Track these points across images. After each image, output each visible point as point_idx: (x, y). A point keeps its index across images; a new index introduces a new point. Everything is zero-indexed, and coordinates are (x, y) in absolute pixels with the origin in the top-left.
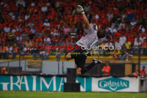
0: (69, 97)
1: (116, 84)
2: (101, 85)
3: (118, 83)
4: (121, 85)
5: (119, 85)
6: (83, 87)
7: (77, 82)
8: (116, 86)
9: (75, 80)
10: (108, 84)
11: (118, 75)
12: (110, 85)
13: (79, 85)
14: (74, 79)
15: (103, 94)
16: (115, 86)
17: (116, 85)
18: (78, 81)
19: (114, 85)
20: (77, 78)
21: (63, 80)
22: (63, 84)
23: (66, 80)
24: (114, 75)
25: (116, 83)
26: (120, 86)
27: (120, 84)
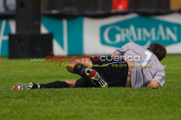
0: (23, 71)
1: (148, 35)
2: (107, 39)
3: (153, 30)
4: (161, 37)
5: (156, 36)
6: (61, 44)
7: (44, 30)
8: (148, 39)
10: (127, 35)
11: (152, 10)
12: (132, 38)
13: (49, 38)
14: (36, 23)
16: (145, 39)
17: (146, 37)
18: (47, 27)
19: (142, 37)
20: (44, 20)
21: (8, 27)
22: (6, 38)
23: (13, 27)
24: (141, 10)
25: (149, 30)
26: (158, 38)
27: (159, 33)
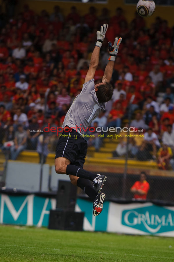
0: (59, 240)
1: (159, 221)
2: (126, 221)
3: (164, 218)
4: (169, 223)
5: (165, 222)
6: (90, 221)
7: (78, 209)
8: (158, 224)
9: (73, 207)
10: (143, 220)
11: (164, 202)
12: (146, 222)
13: (81, 216)
14: (72, 203)
15: (130, 238)
16: (156, 224)
17: (158, 222)
18: (81, 207)
19: (154, 222)
20: (79, 201)
21: (50, 204)
22: (48, 212)
23: (54, 204)
24: (156, 200)
25: (160, 217)
26: (167, 224)
27: (168, 220)
